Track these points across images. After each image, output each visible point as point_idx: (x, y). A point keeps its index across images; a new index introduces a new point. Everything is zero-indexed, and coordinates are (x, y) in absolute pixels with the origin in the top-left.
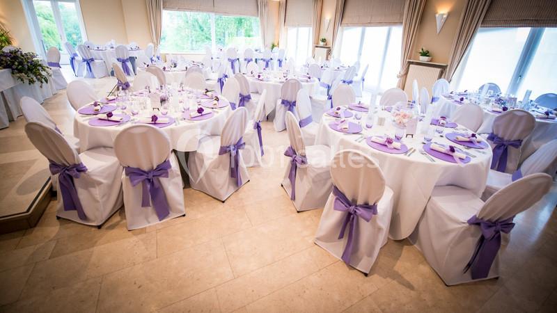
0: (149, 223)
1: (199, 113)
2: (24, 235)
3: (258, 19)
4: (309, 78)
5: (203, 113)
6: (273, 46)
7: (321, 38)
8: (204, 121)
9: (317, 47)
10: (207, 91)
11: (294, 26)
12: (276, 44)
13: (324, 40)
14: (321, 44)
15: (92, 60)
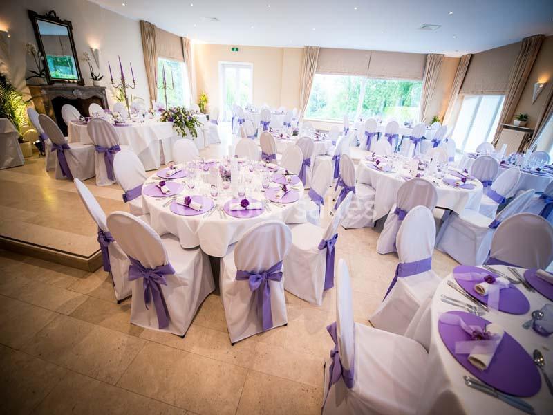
0: (150, 325)
1: (242, 206)
2: (83, 277)
3: (423, 82)
4: (464, 180)
5: (248, 207)
6: (435, 120)
7: (520, 112)
8: (243, 219)
9: (506, 127)
10: (287, 174)
11: (474, 93)
12: (439, 118)
13: (523, 118)
14: (516, 123)
15: (244, 120)
